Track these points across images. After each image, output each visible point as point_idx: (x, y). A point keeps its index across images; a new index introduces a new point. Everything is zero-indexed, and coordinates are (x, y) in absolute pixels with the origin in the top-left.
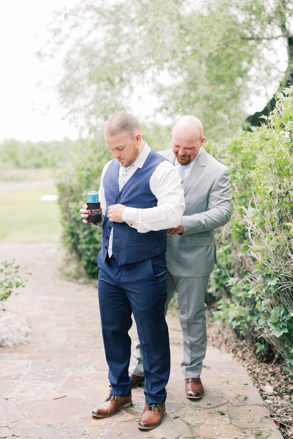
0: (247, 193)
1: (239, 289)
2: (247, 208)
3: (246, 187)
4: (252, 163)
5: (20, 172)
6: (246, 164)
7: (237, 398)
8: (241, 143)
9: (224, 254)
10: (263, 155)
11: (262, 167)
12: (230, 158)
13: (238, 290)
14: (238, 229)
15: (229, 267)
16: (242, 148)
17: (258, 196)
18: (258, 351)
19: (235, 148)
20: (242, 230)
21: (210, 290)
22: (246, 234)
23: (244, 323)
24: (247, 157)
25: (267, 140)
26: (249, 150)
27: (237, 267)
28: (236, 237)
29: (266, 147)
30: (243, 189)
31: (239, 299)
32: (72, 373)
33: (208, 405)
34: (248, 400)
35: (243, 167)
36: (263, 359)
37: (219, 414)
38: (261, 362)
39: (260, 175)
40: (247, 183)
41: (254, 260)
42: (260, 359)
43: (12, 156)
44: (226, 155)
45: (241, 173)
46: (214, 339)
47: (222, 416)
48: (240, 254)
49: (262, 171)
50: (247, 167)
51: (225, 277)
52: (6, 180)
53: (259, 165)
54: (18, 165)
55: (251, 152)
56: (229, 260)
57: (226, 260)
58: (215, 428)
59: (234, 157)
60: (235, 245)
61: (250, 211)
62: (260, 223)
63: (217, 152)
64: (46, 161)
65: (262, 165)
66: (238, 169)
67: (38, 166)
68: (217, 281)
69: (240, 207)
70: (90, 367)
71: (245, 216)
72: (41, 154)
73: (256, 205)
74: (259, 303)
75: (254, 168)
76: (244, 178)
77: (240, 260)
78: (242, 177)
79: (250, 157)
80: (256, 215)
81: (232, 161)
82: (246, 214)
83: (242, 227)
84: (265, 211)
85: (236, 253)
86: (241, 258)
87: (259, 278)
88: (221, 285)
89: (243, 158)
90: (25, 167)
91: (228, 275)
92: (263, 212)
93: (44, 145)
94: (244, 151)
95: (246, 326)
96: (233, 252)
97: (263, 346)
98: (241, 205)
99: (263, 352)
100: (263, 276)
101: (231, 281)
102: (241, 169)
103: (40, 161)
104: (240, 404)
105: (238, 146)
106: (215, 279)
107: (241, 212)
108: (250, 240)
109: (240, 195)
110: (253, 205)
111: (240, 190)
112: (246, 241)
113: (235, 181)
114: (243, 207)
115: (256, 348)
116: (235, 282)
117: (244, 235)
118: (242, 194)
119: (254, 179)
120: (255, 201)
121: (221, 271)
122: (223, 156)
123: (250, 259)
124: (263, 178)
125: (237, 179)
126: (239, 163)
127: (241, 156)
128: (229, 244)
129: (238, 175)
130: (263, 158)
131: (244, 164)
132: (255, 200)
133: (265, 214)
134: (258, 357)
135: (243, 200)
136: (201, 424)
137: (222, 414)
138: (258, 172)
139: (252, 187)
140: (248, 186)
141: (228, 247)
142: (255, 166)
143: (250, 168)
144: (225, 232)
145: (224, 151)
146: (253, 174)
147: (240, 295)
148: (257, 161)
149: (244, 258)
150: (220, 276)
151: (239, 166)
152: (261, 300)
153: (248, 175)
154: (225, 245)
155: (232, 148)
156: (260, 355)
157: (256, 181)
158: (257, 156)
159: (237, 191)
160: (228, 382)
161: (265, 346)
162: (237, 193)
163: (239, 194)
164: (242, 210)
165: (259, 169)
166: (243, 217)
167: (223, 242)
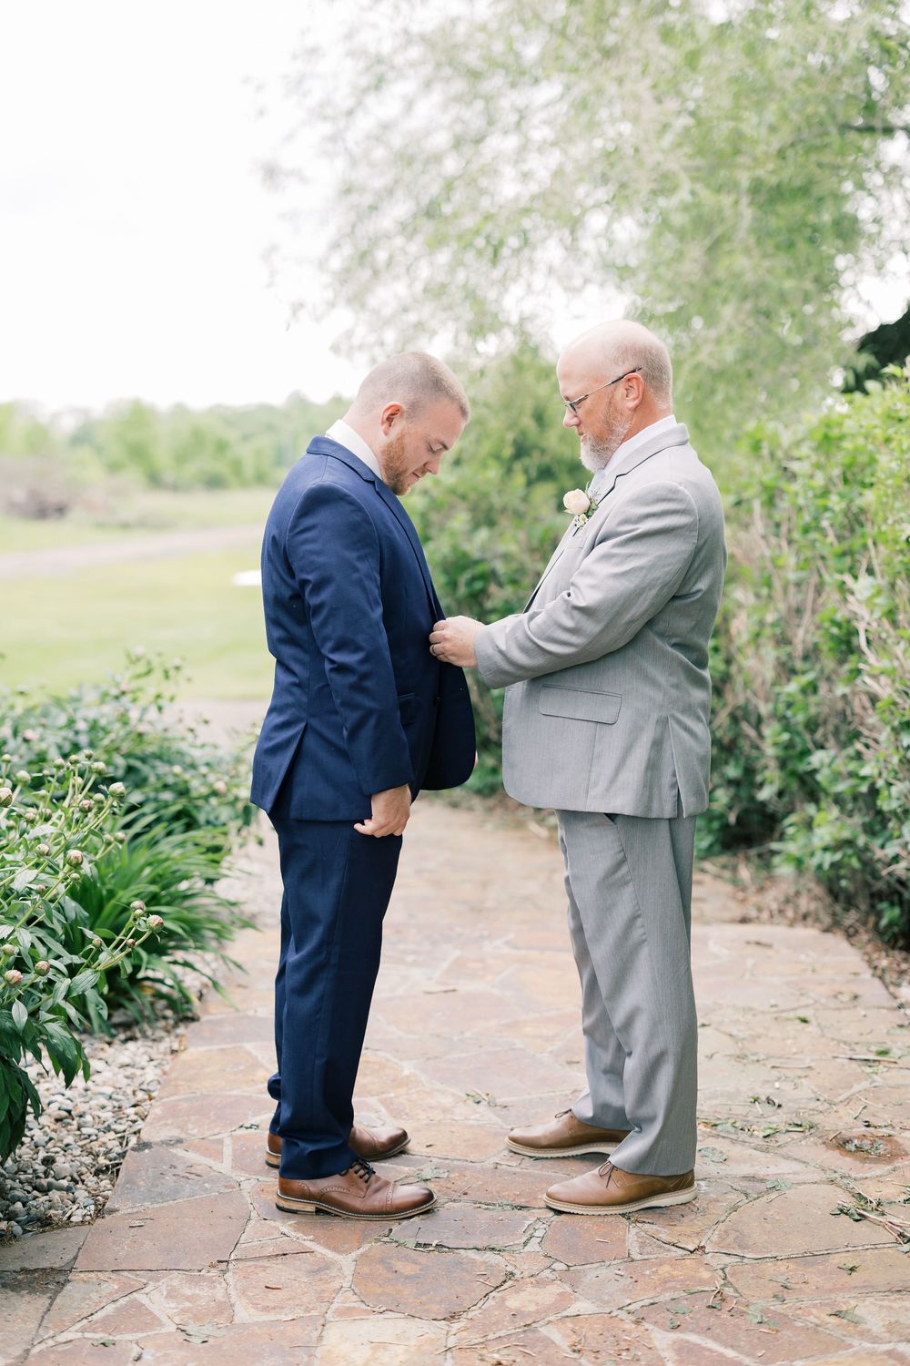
0: (856, 543)
1: (840, 774)
2: (856, 577)
3: (852, 530)
4: (868, 471)
5: (161, 503)
6: (854, 474)
7: (835, 997)
8: (840, 425)
9: (800, 697)
10: (892, 455)
11: (890, 482)
12: (814, 458)
13: (837, 777)
14: (835, 630)
15: (812, 725)
16: (842, 438)
17: (881, 548)
18: (884, 922)
19: (826, 437)
20: (844, 631)
21: (765, 794)
22: (854, 640)
23: (850, 856)
24: (854, 458)
25: (900, 420)
26: (860, 441)
27: (833, 721)
28: (830, 650)
29: (898, 437)
30: (847, 534)
31: (838, 800)
32: (457, 953)
33: (772, 1006)
34: (859, 1000)
35: (846, 481)
36: (896, 942)
37: (798, 1022)
38: (893, 948)
39: (884, 499)
40: (855, 521)
41: (874, 699)
42: (889, 941)
43: (138, 453)
44: (805, 450)
45: (842, 496)
46: (775, 912)
47: (804, 1025)
48: (841, 689)
49: (890, 491)
50: (855, 481)
51: (805, 753)
52: (126, 526)
53: (883, 476)
54: (155, 480)
55: (865, 446)
56: (813, 711)
57: (806, 708)
58: (789, 1042)
59: (823, 459)
60: (827, 671)
61: (863, 586)
62: (886, 609)
63: (779, 445)
64: (237, 467)
65: (888, 478)
66: (835, 485)
67: (214, 483)
68: (783, 764)
69: (838, 577)
70: (498, 942)
71: (850, 598)
72: (222, 447)
73: (877, 569)
74: (884, 793)
75: (872, 485)
76: (849, 507)
77: (840, 705)
78: (843, 505)
79: (863, 459)
80: (879, 593)
81: (819, 466)
82: (852, 593)
83: (845, 625)
84: (899, 582)
85: (830, 691)
86: (844, 696)
87: (885, 735)
88: (794, 774)
89: (847, 460)
90: (175, 488)
91: (810, 745)
92: (893, 586)
93: (231, 417)
94: (847, 445)
95: (855, 863)
96: (823, 688)
97: (897, 911)
98: (841, 572)
99: (896, 925)
100: (893, 729)
101: (817, 758)
102: (841, 487)
103: (220, 467)
104: (842, 1006)
105: (835, 432)
106: (777, 758)
107: (843, 588)
108: (864, 653)
109: (838, 548)
110: (870, 571)
111: (840, 538)
112: (853, 658)
113: (828, 515)
114: (848, 578)
115: (879, 915)
116: (827, 761)
117: (848, 643)
118: (845, 546)
119: (873, 509)
120: (875, 563)
121: (791, 740)
122: (796, 453)
123: (865, 700)
124: (892, 508)
125: (833, 511)
126: (836, 472)
127: (841, 458)
128: (812, 669)
129: (835, 502)
130: (891, 461)
131: (849, 476)
132: (877, 557)
133: (897, 588)
134: (886, 938)
135: (848, 560)
136: (759, 1037)
137: (804, 1021)
138: (882, 492)
139: (868, 529)
140: (857, 528)
141: (810, 676)
142: (874, 480)
143: (863, 485)
144: (804, 642)
145: (798, 444)
146: (869, 498)
147: (842, 787)
148: (879, 468)
149: (850, 697)
150: (792, 752)
151: (836, 480)
152: (890, 784)
153: (859, 502)
154: (804, 673)
155: (819, 436)
156: (890, 934)
157: (876, 514)
158: (878, 457)
159: (831, 538)
160: (814, 971)
161: (902, 911)
162: (831, 544)
163: (836, 543)
164: (844, 583)
165: (882, 487)
166: (845, 600)
167: (799, 665)
